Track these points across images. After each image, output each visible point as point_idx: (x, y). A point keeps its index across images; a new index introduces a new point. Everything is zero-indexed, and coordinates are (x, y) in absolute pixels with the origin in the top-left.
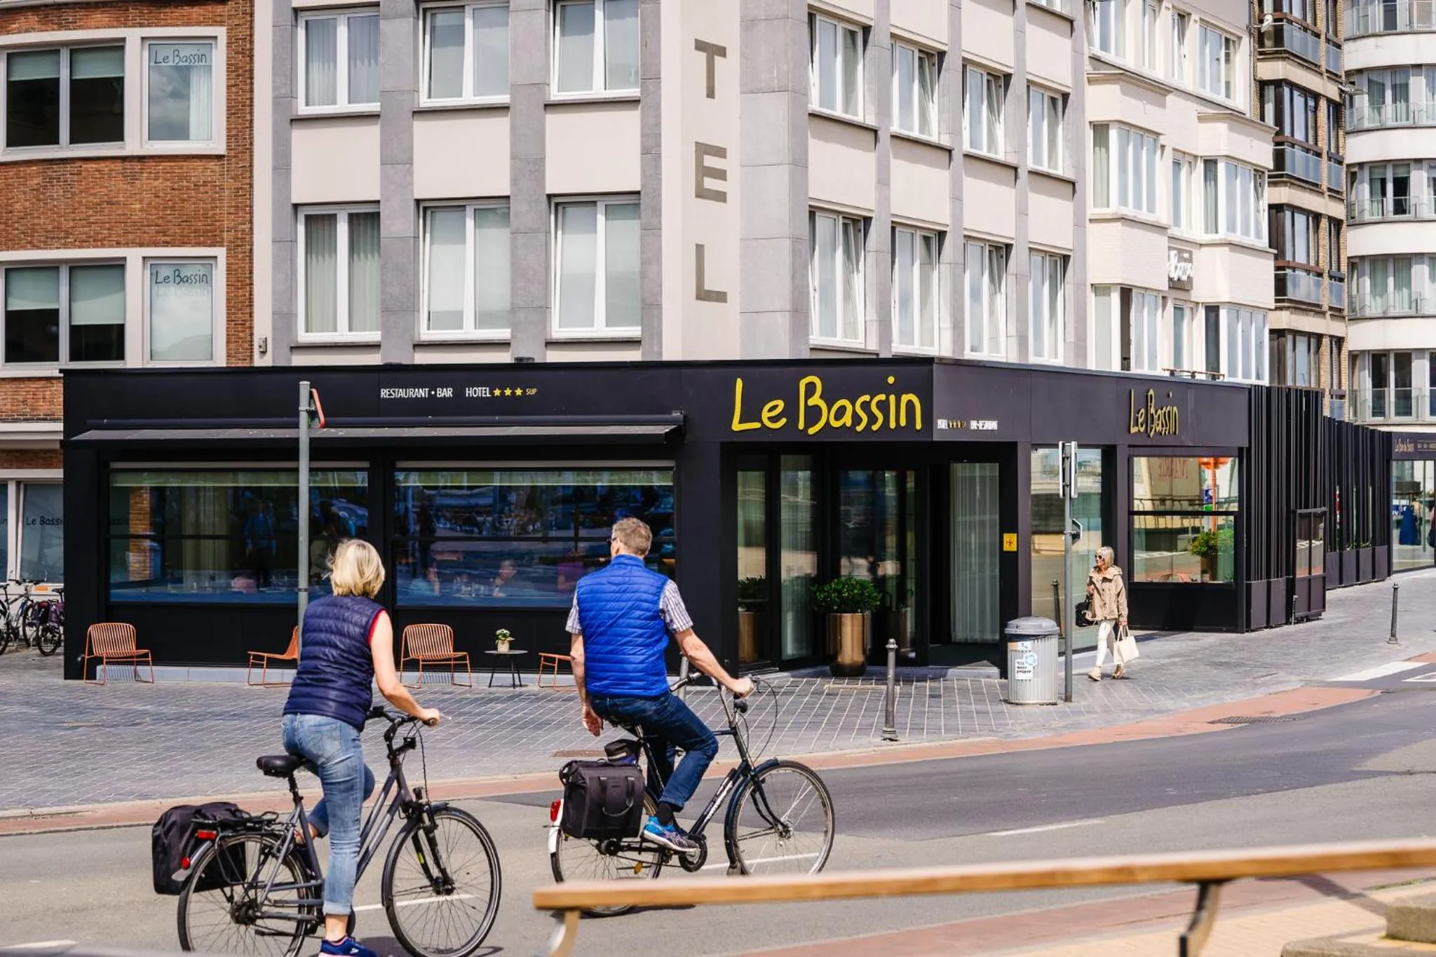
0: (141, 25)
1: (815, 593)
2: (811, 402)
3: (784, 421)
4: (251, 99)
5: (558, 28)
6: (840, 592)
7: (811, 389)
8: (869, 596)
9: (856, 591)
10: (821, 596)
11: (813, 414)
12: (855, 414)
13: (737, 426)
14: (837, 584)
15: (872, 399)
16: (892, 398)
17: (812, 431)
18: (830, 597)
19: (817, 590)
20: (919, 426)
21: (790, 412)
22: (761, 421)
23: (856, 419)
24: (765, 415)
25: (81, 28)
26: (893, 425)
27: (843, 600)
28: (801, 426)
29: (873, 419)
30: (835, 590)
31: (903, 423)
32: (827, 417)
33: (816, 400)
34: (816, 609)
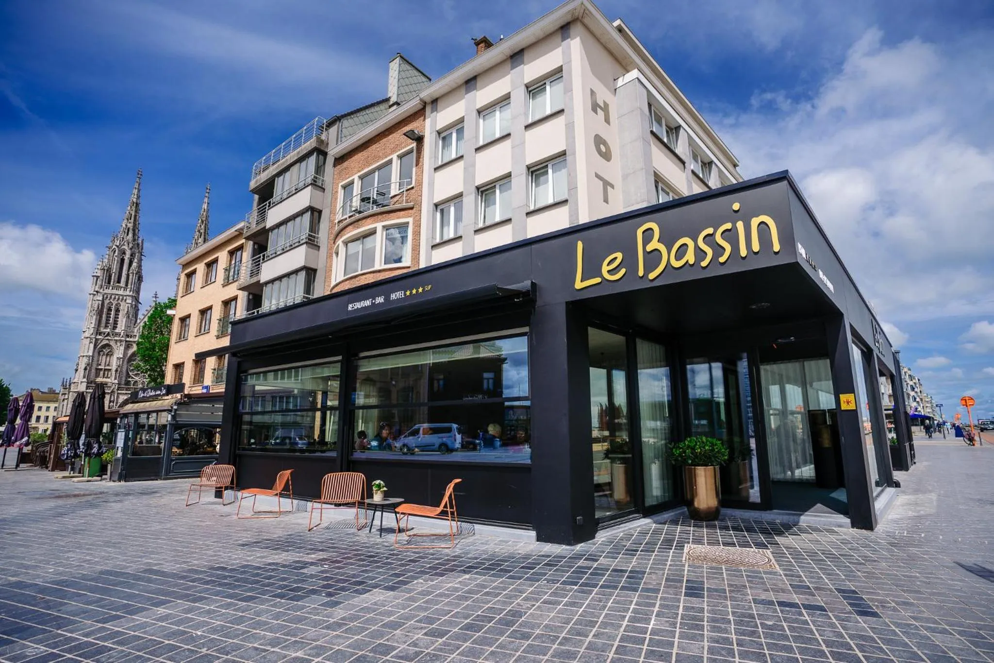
0: (382, 221)
1: (671, 449)
2: (649, 248)
3: (623, 271)
4: (419, 243)
5: (534, 184)
6: (693, 449)
7: (648, 233)
8: (718, 452)
9: (707, 448)
10: (677, 452)
11: (653, 258)
12: (697, 249)
13: (579, 285)
14: (690, 441)
15: (715, 232)
16: (740, 225)
17: (652, 276)
18: (685, 452)
19: (674, 447)
20: (777, 247)
21: (630, 261)
22: (601, 276)
23: (700, 254)
24: (605, 268)
25: (364, 226)
26: (743, 252)
27: (696, 456)
28: (641, 273)
29: (719, 250)
30: (689, 447)
31: (756, 247)
32: (668, 258)
33: (654, 244)
34: (673, 462)
